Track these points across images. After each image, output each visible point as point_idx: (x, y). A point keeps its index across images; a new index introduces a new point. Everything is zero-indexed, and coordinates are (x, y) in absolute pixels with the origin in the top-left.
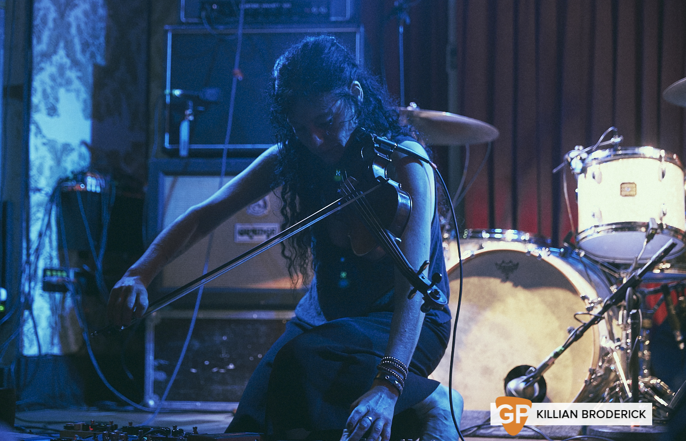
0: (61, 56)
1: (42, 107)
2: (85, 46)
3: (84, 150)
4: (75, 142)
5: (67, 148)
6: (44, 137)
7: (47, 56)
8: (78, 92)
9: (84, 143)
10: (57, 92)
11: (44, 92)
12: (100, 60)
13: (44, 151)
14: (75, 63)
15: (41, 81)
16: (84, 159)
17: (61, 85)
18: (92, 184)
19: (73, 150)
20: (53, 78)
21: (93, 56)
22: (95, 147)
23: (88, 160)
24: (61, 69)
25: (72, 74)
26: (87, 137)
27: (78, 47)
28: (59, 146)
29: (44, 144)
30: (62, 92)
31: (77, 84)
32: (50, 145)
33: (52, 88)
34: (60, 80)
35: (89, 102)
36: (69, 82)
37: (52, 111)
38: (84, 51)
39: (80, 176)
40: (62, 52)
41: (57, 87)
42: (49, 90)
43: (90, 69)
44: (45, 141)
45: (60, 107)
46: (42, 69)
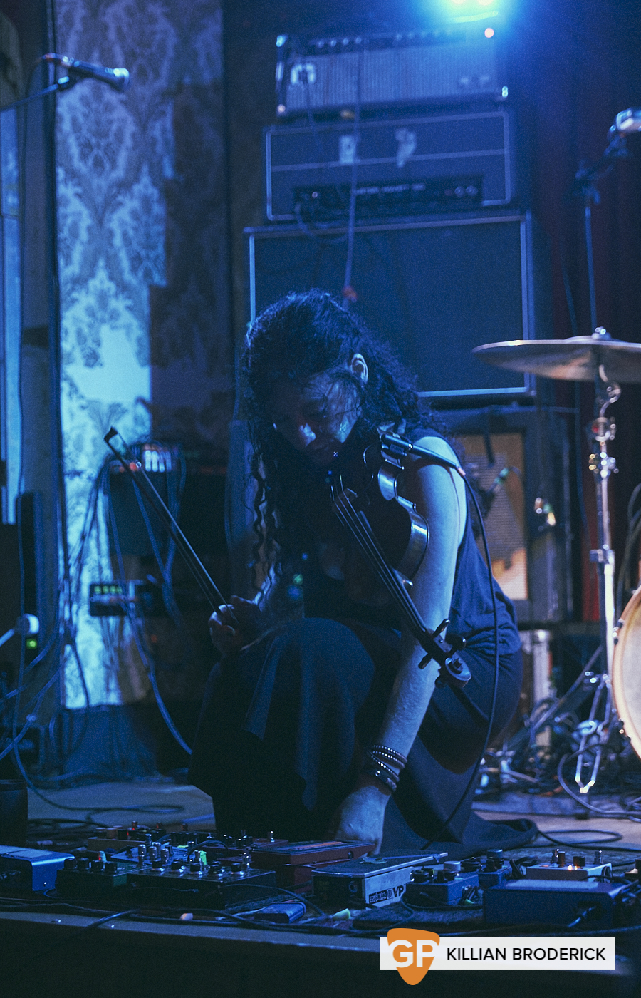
0: (101, 280)
1: (78, 354)
2: (136, 261)
3: (141, 410)
4: (127, 400)
5: (116, 410)
6: (82, 397)
7: (80, 281)
8: (128, 328)
9: (141, 401)
10: (98, 332)
11: (79, 333)
12: (158, 279)
13: (83, 417)
14: (123, 288)
15: (73, 318)
16: (143, 424)
17: (103, 321)
18: (152, 460)
19: (124, 412)
20: (91, 312)
21: (148, 274)
22: (155, 405)
23: (148, 424)
24: (103, 298)
25: (119, 304)
26: (146, 393)
27: (125, 264)
28: (105, 409)
29: (83, 408)
30: (105, 330)
31: (126, 318)
32: (91, 408)
33: (90, 326)
34: (102, 313)
35: (146, 342)
36: (114, 316)
37: (92, 359)
38: (134, 270)
39: (136, 449)
40: (102, 274)
41: (97, 325)
42: (86, 330)
43: (145, 294)
44: (83, 402)
45: (103, 352)
46: (74, 301)
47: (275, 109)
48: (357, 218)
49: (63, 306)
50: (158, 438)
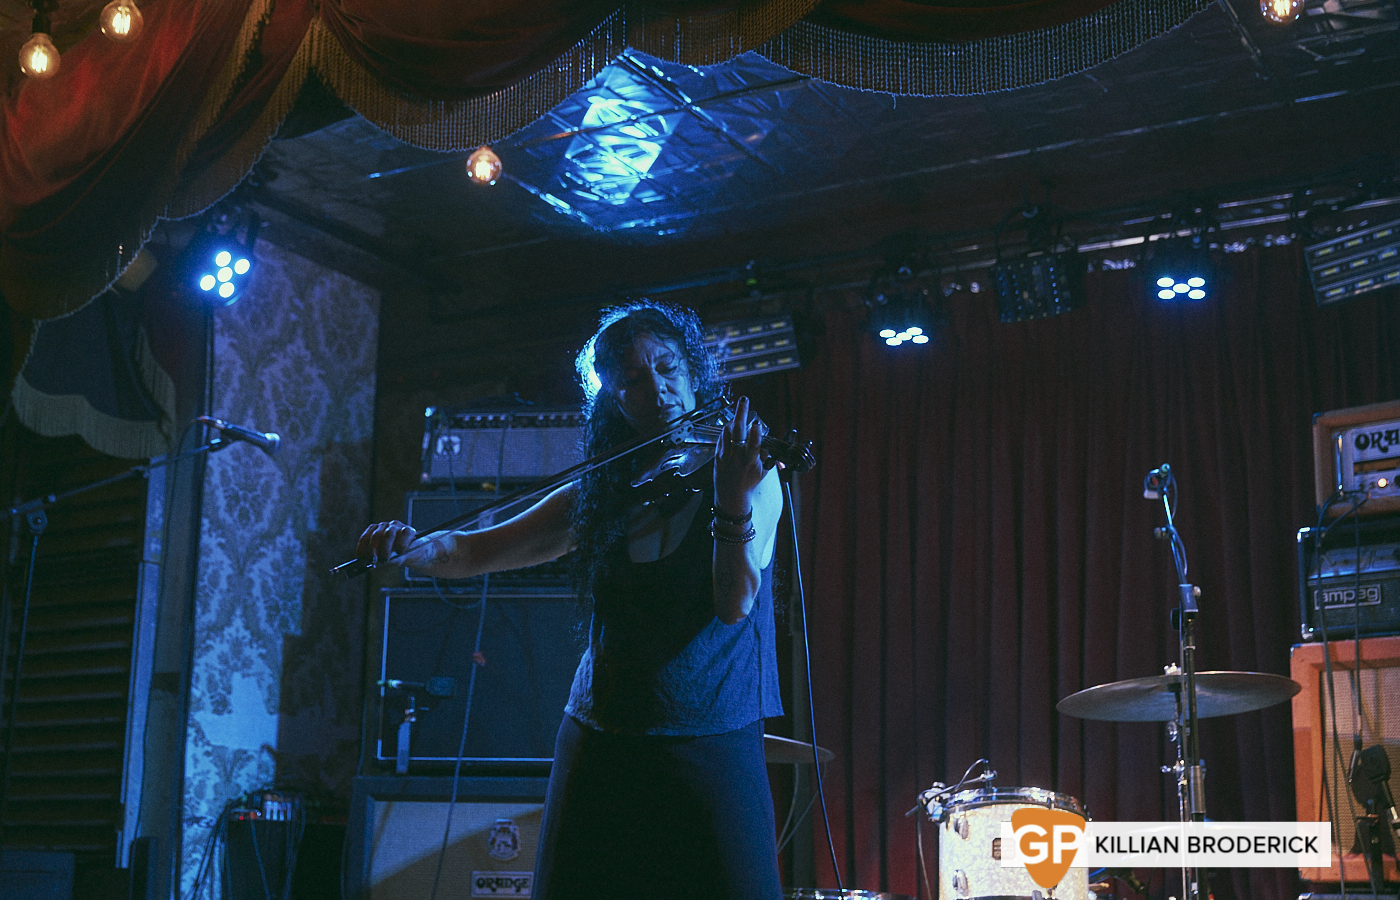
0: (237, 628)
1: (207, 700)
2: (273, 609)
3: (266, 757)
4: (252, 747)
5: (241, 757)
6: (208, 744)
7: (216, 629)
8: (260, 675)
9: (266, 748)
10: (229, 680)
11: (210, 680)
12: (294, 629)
13: (206, 764)
14: (257, 636)
15: (206, 664)
16: (267, 772)
17: (235, 669)
18: (273, 809)
19: (250, 758)
20: (223, 660)
21: (284, 623)
22: (281, 754)
23: (272, 771)
24: (237, 645)
25: (252, 653)
26: (272, 741)
27: (262, 613)
28: (229, 756)
29: (207, 754)
30: (237, 677)
31: (259, 665)
32: (217, 754)
33: (222, 673)
34: (235, 660)
35: (277, 691)
36: (247, 663)
37: (221, 706)
38: (270, 619)
39: (256, 799)
40: (238, 622)
41: (229, 671)
42: (218, 677)
43: (280, 642)
44: (209, 749)
45: (232, 698)
46: (208, 648)
47: (419, 476)
48: (490, 585)
49: (197, 653)
50: (281, 787)
